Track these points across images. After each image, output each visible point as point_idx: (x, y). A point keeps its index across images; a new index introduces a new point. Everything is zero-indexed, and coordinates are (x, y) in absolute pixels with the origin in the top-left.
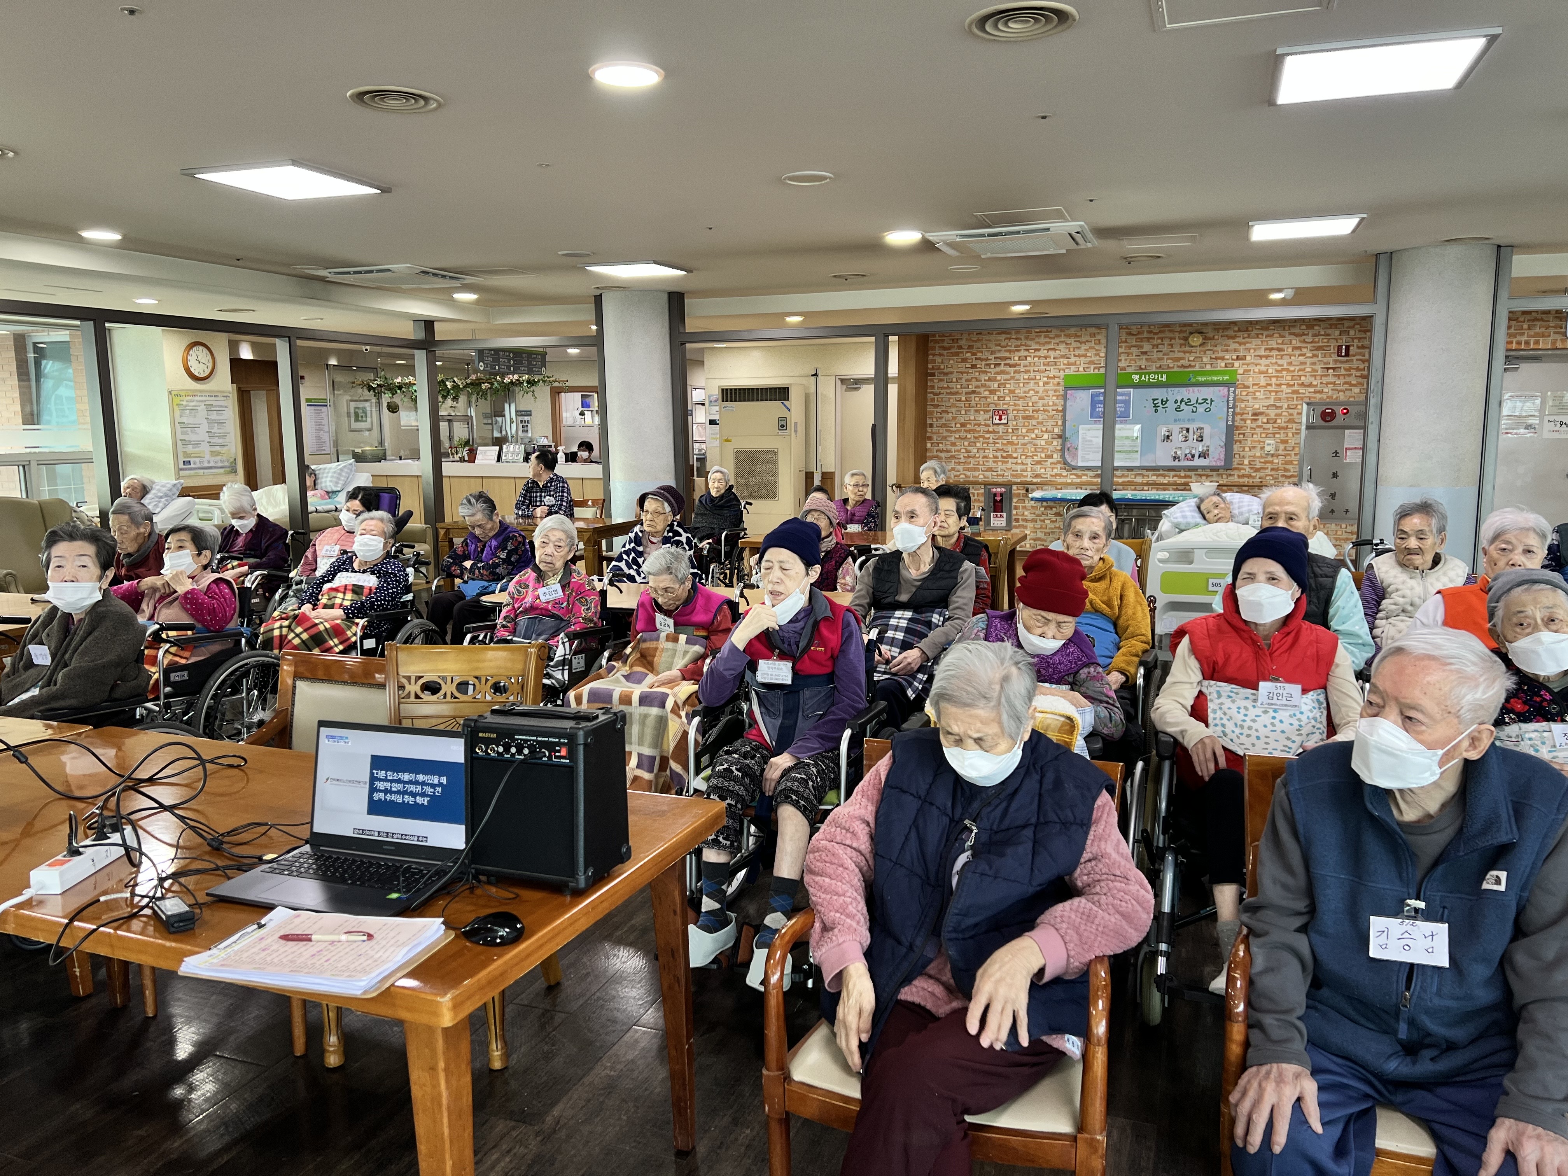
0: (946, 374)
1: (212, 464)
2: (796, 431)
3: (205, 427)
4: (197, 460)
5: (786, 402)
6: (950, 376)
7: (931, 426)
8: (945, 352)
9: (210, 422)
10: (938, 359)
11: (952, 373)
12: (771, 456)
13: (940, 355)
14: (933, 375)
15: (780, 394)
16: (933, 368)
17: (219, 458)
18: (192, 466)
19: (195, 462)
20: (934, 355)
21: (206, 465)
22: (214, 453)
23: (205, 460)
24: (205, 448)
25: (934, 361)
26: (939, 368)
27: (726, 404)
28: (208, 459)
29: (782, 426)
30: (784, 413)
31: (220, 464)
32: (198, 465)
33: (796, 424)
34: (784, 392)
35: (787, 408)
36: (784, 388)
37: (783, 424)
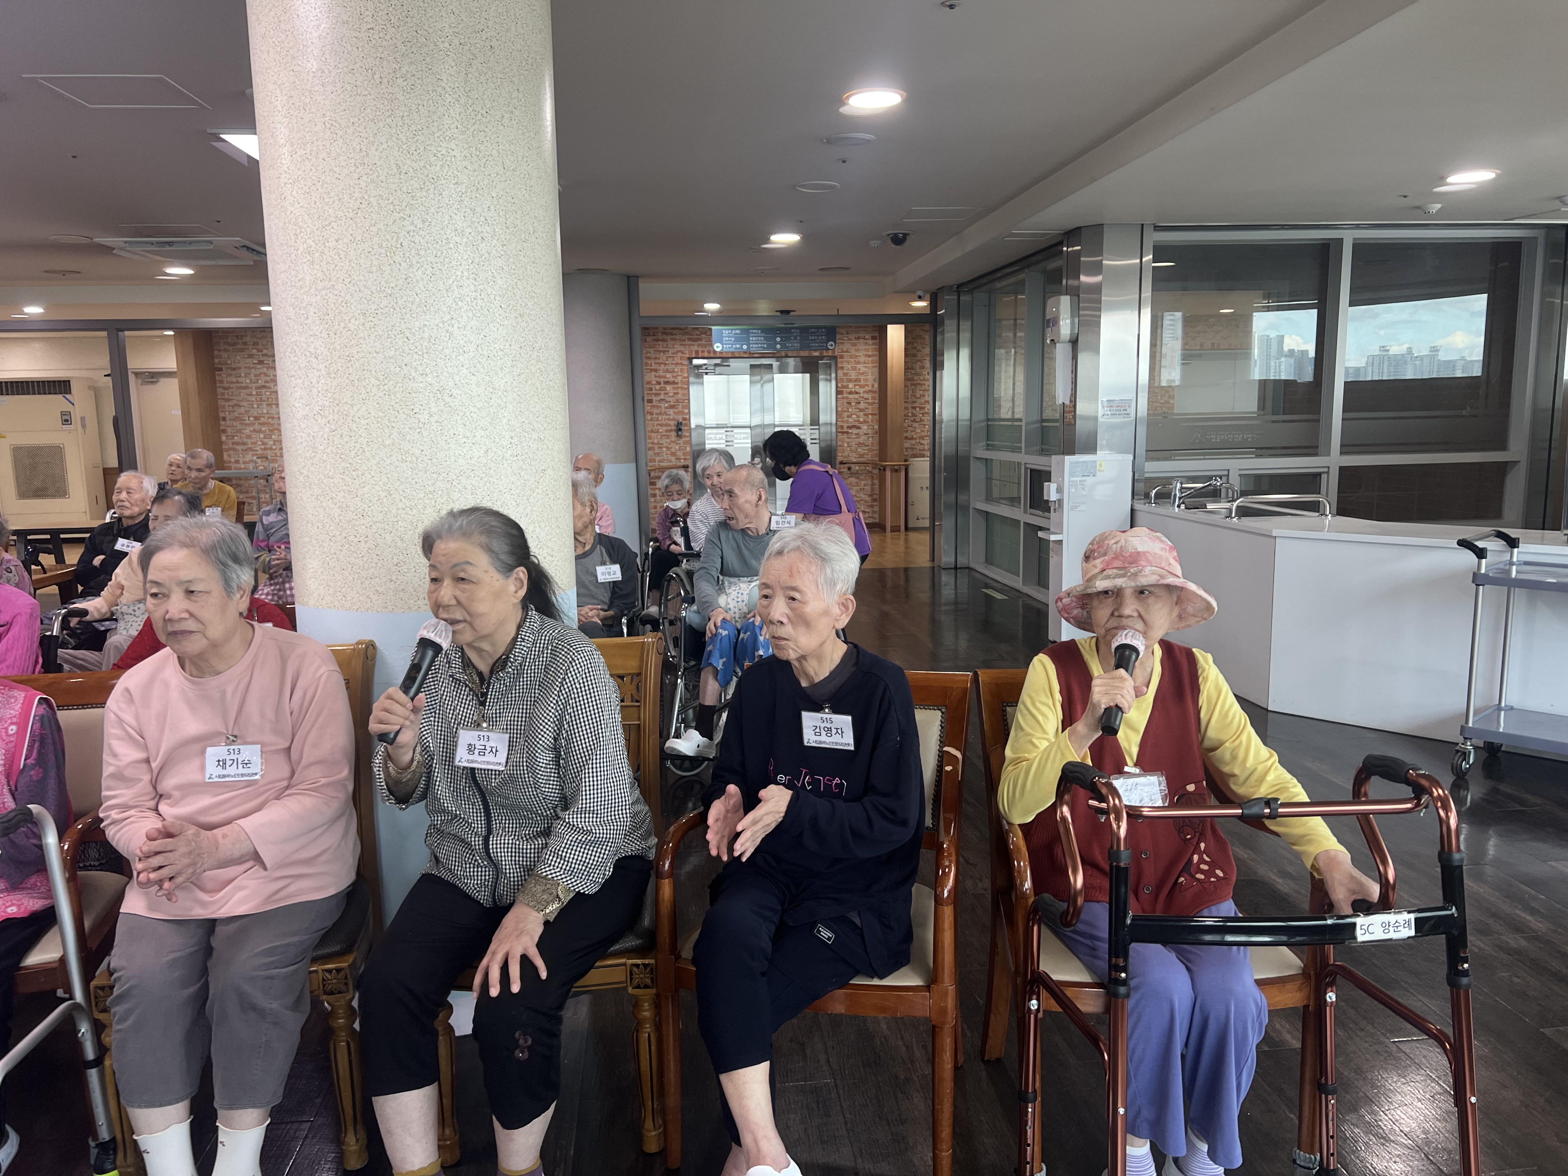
0: (234, 369)
2: (84, 426)
5: (67, 396)
6: (238, 371)
7: (224, 419)
8: (230, 348)
10: (225, 355)
11: (240, 368)
12: (57, 452)
13: (226, 350)
14: (221, 369)
15: (61, 387)
16: (220, 363)
20: (219, 350)
25: (220, 356)
26: (226, 364)
29: (66, 421)
30: (67, 407)
33: (83, 419)
34: (65, 385)
35: (71, 402)
36: (65, 381)
37: (66, 419)
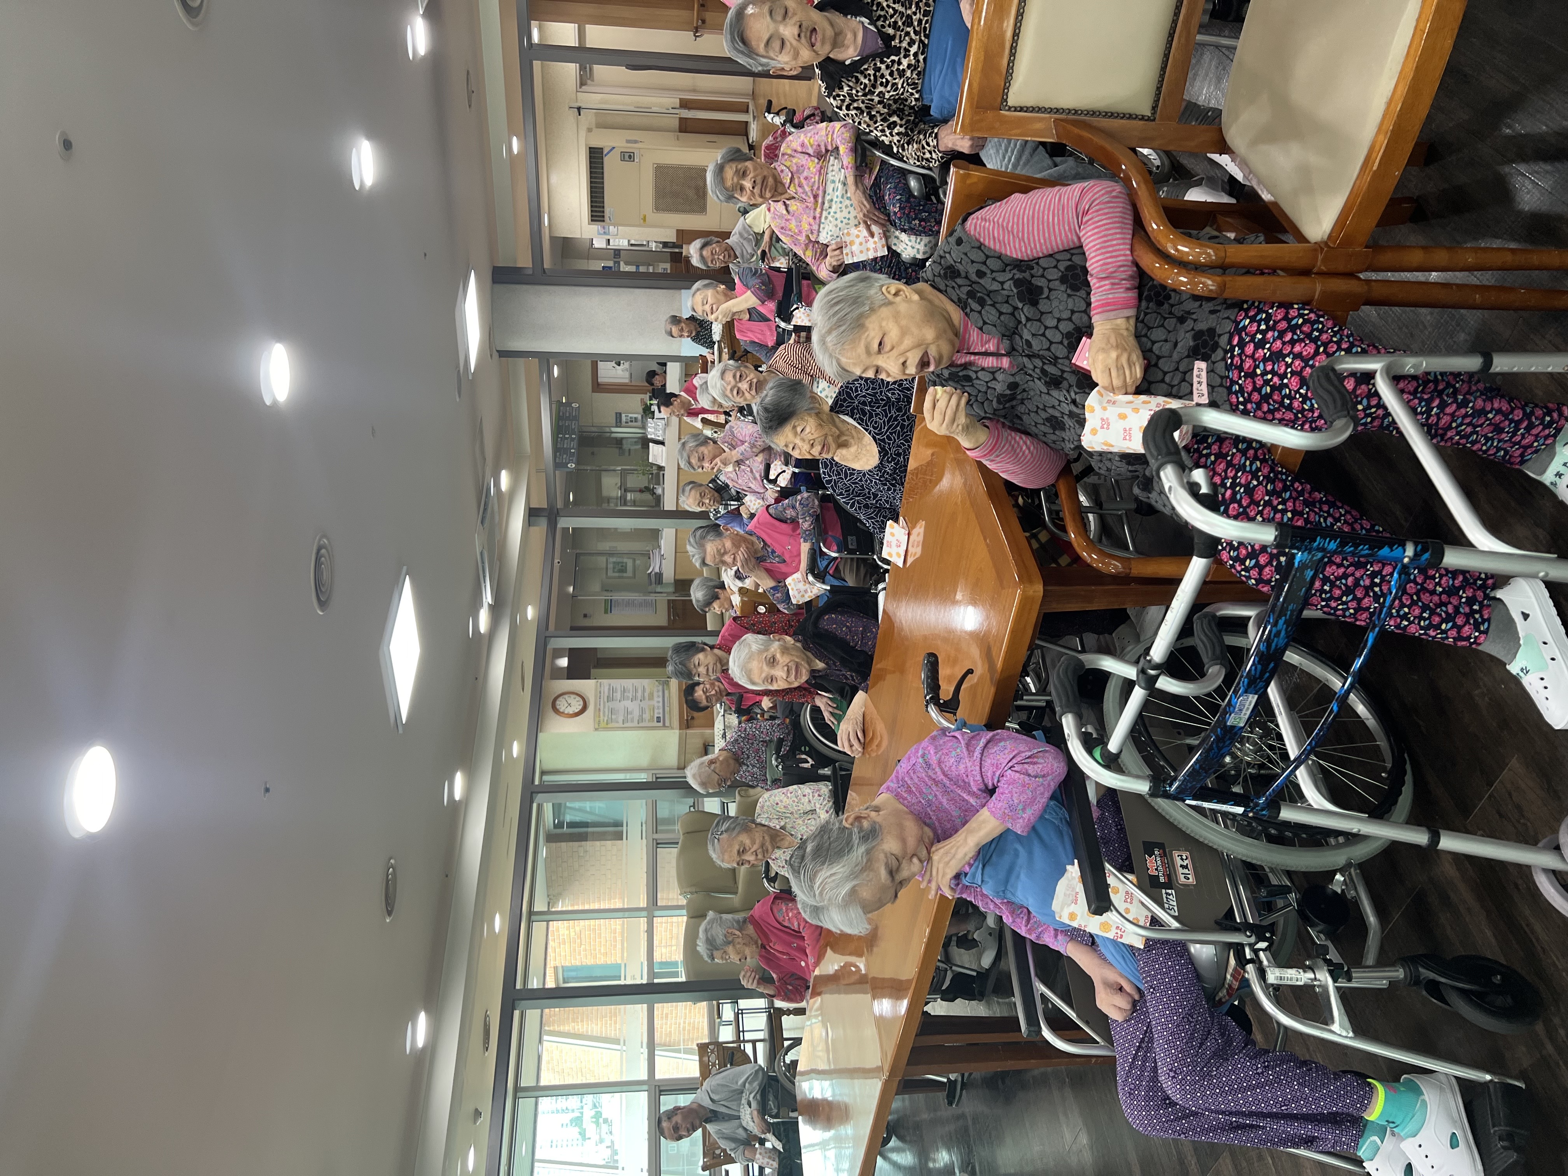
1: (661, 699)
2: (636, 142)
3: (627, 703)
4: (656, 711)
5: (605, 153)
9: (623, 698)
12: (661, 171)
15: (596, 157)
17: (655, 694)
18: (661, 715)
19: (658, 713)
21: (661, 704)
22: (651, 697)
23: (656, 705)
24: (646, 704)
27: (607, 218)
28: (657, 701)
29: (630, 157)
30: (616, 154)
31: (661, 693)
32: (661, 711)
33: (628, 141)
34: (594, 153)
35: (611, 150)
36: (590, 152)
37: (628, 157)
